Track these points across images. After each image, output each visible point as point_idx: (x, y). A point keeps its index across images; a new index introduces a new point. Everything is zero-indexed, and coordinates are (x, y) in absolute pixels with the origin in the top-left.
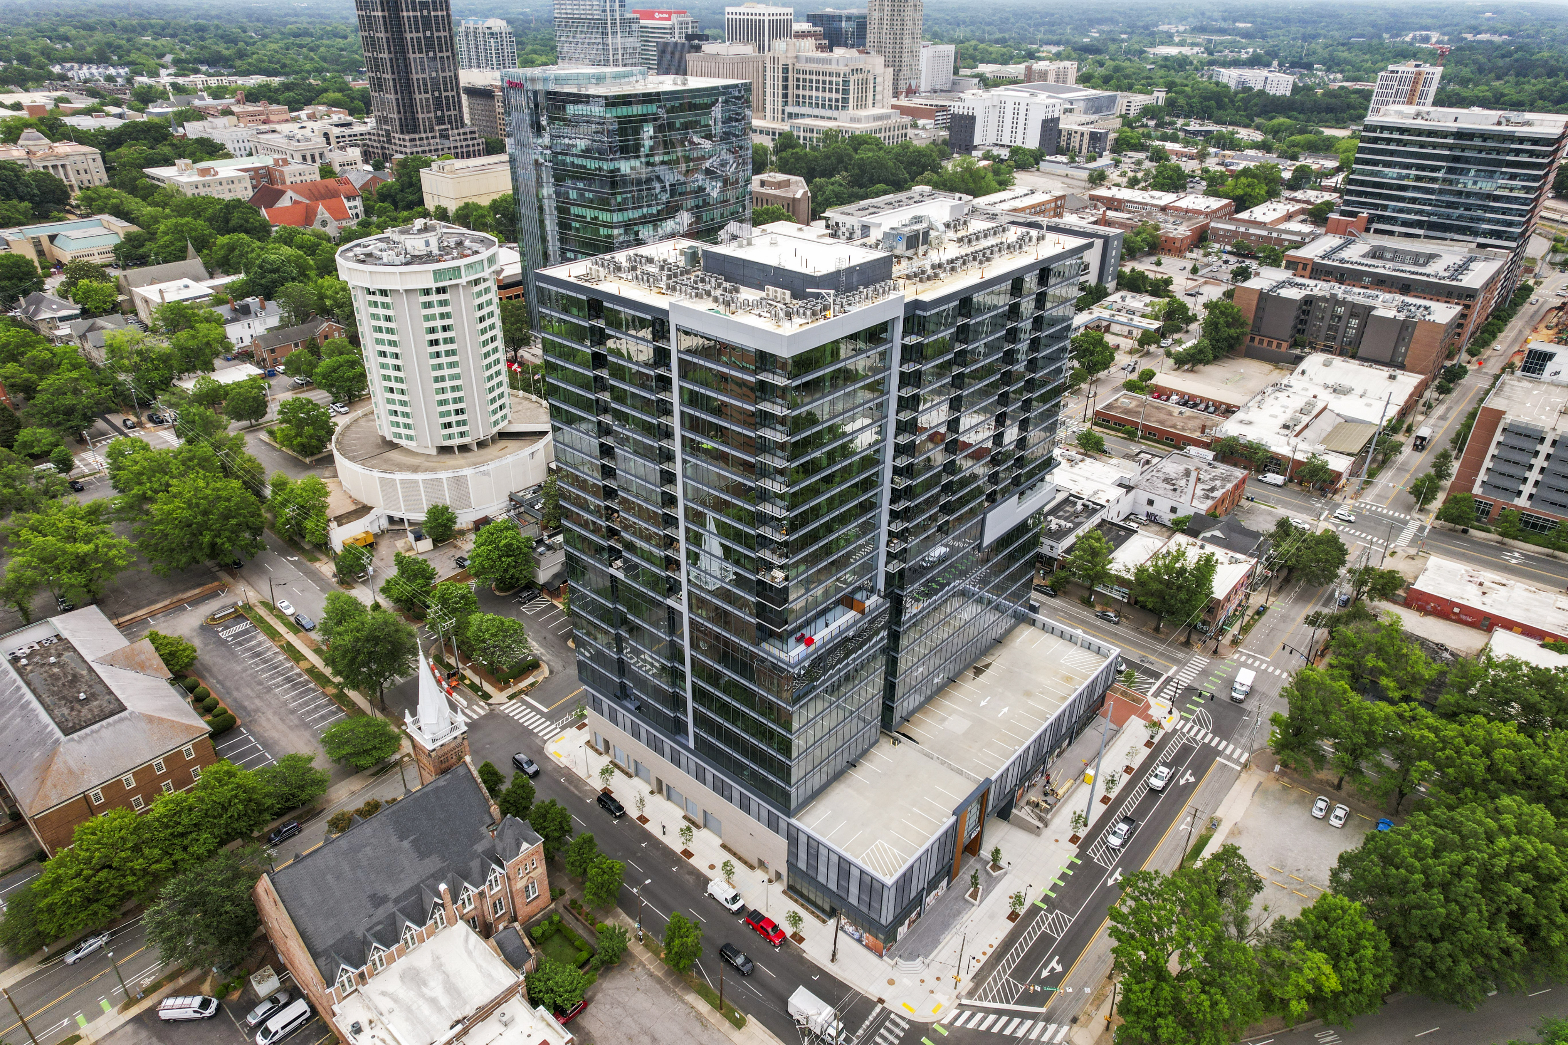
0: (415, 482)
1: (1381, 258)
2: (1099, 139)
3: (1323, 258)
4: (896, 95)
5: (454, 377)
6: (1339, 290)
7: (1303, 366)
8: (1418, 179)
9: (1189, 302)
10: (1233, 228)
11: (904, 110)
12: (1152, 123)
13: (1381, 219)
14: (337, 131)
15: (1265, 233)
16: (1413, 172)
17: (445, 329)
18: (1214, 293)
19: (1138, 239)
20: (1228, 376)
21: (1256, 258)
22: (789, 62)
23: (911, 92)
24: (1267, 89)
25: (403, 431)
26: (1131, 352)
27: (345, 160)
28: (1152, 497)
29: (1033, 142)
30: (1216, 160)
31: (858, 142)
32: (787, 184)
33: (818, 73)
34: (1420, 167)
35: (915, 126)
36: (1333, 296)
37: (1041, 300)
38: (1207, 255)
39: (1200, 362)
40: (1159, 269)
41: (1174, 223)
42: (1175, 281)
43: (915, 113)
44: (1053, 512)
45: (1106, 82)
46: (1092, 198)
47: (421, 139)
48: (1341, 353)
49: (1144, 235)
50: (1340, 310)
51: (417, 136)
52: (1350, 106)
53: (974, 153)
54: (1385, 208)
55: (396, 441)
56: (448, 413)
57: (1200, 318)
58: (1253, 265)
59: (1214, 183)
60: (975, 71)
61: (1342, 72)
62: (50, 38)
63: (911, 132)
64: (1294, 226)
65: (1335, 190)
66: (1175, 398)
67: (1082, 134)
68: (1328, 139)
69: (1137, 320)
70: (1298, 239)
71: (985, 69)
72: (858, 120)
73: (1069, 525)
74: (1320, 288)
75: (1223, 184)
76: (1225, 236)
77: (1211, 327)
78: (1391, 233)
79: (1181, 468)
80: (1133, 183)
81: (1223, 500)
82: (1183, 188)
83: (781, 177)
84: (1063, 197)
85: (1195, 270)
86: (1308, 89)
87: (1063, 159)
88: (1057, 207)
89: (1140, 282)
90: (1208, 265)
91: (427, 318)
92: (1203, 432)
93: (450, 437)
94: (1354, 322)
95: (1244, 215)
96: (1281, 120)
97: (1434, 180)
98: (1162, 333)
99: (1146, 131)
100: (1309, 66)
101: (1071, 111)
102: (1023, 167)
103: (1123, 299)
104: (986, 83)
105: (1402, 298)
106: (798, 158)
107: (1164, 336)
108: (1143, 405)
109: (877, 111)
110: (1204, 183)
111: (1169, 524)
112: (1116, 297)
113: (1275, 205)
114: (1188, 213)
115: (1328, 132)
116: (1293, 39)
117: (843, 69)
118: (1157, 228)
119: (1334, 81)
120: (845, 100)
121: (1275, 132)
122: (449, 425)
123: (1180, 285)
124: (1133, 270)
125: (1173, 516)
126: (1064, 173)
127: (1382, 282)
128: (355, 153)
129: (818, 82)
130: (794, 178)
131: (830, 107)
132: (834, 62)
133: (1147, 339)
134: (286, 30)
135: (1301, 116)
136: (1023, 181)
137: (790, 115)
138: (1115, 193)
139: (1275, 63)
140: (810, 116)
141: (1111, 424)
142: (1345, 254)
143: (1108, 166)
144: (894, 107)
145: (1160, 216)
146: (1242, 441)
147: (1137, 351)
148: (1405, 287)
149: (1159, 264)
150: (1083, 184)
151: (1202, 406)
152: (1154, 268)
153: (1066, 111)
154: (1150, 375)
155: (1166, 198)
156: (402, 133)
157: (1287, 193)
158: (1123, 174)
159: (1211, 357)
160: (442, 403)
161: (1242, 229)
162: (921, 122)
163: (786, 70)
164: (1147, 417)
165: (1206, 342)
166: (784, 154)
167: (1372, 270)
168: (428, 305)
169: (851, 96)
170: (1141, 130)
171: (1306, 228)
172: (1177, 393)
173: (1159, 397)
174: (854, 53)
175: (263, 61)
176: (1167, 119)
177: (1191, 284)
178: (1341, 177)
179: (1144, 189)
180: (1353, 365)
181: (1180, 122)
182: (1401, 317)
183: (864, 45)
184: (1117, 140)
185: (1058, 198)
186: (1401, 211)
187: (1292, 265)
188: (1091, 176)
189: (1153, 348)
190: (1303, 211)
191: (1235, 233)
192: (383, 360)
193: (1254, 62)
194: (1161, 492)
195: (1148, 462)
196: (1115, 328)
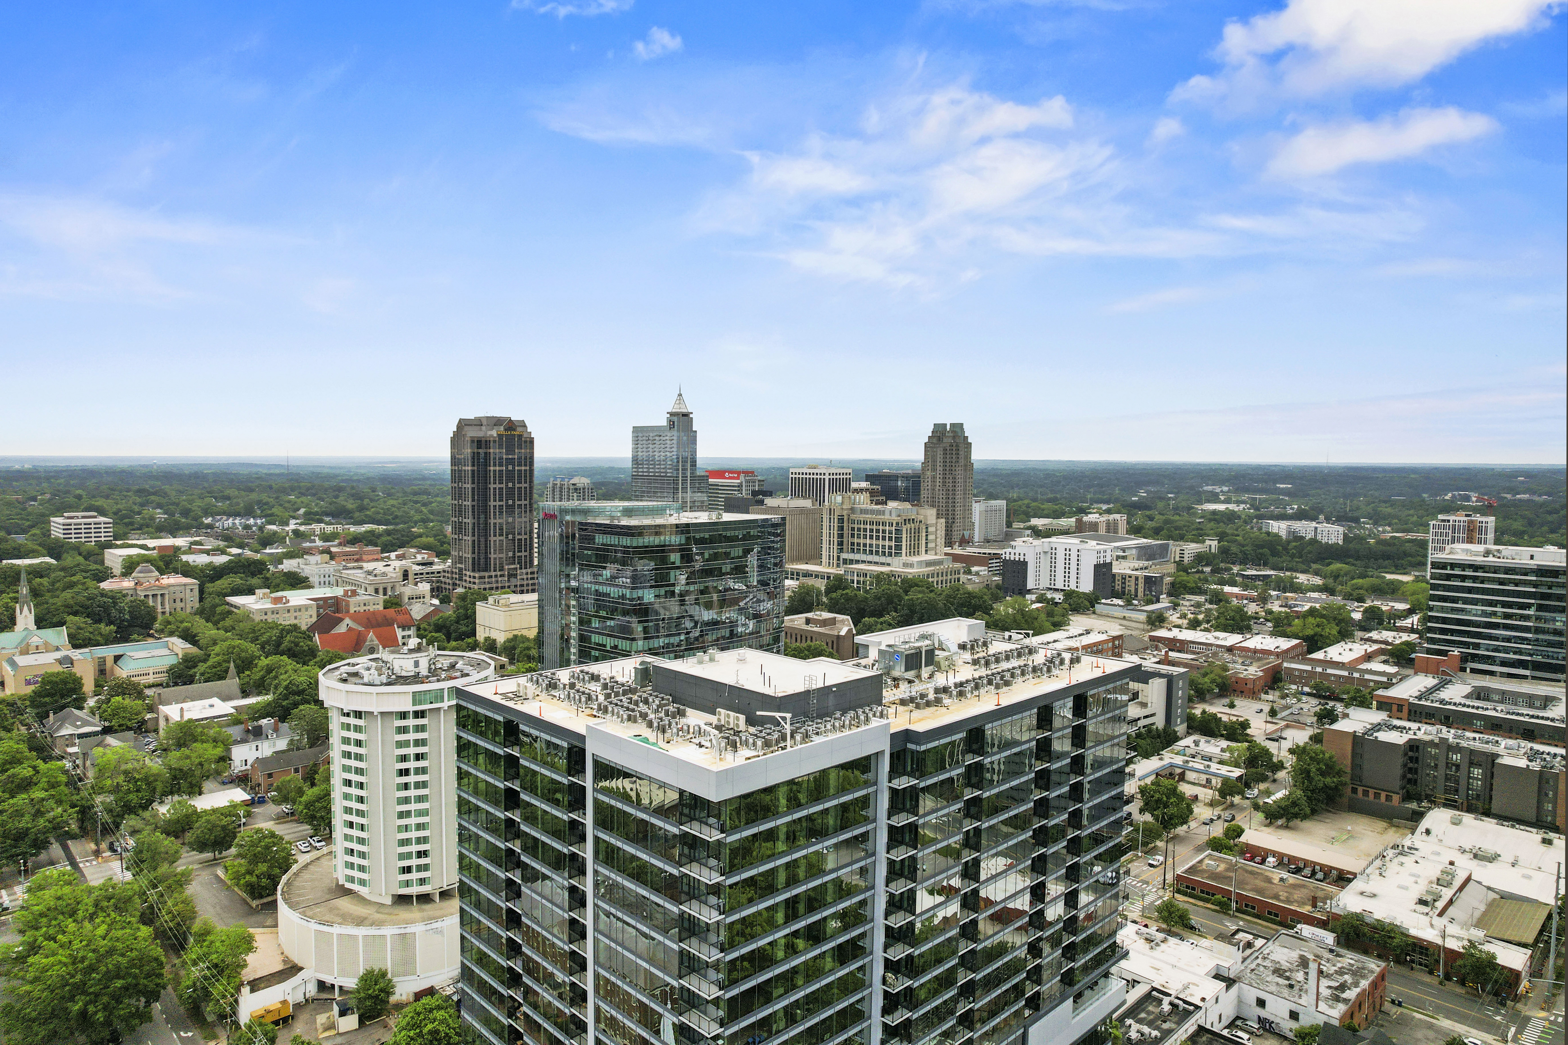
0: (353, 938)
1: (1487, 699)
2: (1155, 583)
3: (1419, 698)
4: (949, 543)
5: (421, 813)
6: (1449, 734)
7: (1425, 823)
8: (1507, 616)
9: (1272, 747)
10: (1309, 668)
11: (956, 558)
12: (1208, 569)
13: (1475, 658)
14: (417, 568)
15: (1346, 673)
16: (1499, 609)
17: (418, 757)
18: (1300, 737)
19: (1206, 679)
20: (1333, 834)
21: (1341, 700)
22: (845, 513)
23: (965, 542)
24: (1319, 537)
25: (356, 874)
26: (1212, 804)
27: (414, 593)
28: (1263, 995)
29: (1086, 585)
30: (1277, 603)
31: (909, 584)
32: (833, 621)
33: (871, 523)
34: (1505, 605)
35: (969, 572)
36: (1444, 741)
37: (1079, 736)
38: (1284, 697)
39: (1296, 816)
40: (1233, 712)
41: (1243, 664)
42: (1253, 724)
43: (969, 561)
44: (1133, 1011)
45: (1156, 533)
46: (1153, 639)
47: (491, 577)
48: (1469, 810)
49: (1212, 676)
50: (1456, 757)
51: (486, 574)
52: (1406, 554)
53: (1028, 597)
54: (1477, 646)
55: (348, 885)
56: (409, 856)
57: (1287, 765)
58: (1339, 708)
59: (1280, 627)
60: (1028, 524)
61: (1389, 525)
62: (216, 498)
63: (963, 578)
64: (1376, 666)
65: (1412, 630)
66: (1271, 860)
67: (1137, 578)
68: (1392, 582)
69: (1214, 767)
70: (1385, 679)
71: (1035, 521)
72: (911, 565)
73: (1155, 1033)
74: (1425, 732)
75: (1290, 625)
76: (1301, 677)
77: (1302, 775)
78: (1492, 673)
79: (1295, 955)
80: (1194, 625)
81: (1359, 1004)
82: (1249, 629)
83: (826, 615)
84: (1120, 637)
85: (1273, 713)
86: (1361, 539)
87: (1120, 602)
88: (1114, 647)
89: (1213, 725)
90: (1287, 707)
91: (400, 744)
92: (1314, 906)
93: (407, 884)
94: (1477, 772)
95: (1319, 655)
96: (1336, 566)
97: (1527, 618)
98: (1245, 783)
99: (1202, 576)
100: (1356, 520)
101: (1124, 558)
102: (1077, 609)
103: (1196, 743)
104: (1037, 533)
105: (1530, 745)
106: (848, 599)
107: (1248, 786)
108: (1232, 867)
109: (930, 557)
110: (1269, 624)
111: (1291, 1035)
112: (1189, 741)
113: (1350, 645)
114: (1256, 654)
115: (1389, 577)
116: (1335, 498)
117: (895, 519)
118: (1226, 669)
119: (1384, 532)
120: (899, 547)
121: (1336, 576)
122: (407, 870)
123: (1259, 728)
124: (1204, 712)
125: (1294, 1025)
126: (1121, 615)
127: (1496, 726)
128: (425, 587)
129: (871, 530)
130: (840, 617)
131: (884, 554)
132: (887, 513)
133: (1228, 789)
134: (408, 490)
135: (1358, 563)
136: (1078, 623)
137: (845, 561)
138: (1175, 633)
139: (1322, 517)
140: (863, 562)
141: (1197, 892)
142: (1445, 694)
143: (1168, 608)
144: (946, 554)
145: (1227, 656)
146: (1368, 920)
147: (1218, 803)
148: (1529, 733)
149: (1232, 706)
150: (1141, 626)
151: (1307, 871)
152: (1227, 710)
153: (1118, 558)
154: (1239, 832)
155: (1232, 639)
156: (473, 571)
157: (1359, 634)
158: (1183, 616)
159: (1308, 810)
160: (404, 842)
161: (1319, 670)
162: (974, 569)
163: (841, 520)
164: (1241, 884)
165: (1299, 793)
166: (834, 595)
167: (1480, 712)
168: (404, 730)
169: (904, 544)
170: (1197, 576)
171: (1392, 669)
172: (1274, 854)
173: (1252, 859)
174: (907, 505)
175: (379, 513)
176: (1222, 565)
177: (1271, 728)
178: (1415, 618)
179: (1206, 630)
180: (1489, 825)
181: (1236, 569)
182: (1536, 766)
183: (919, 501)
184: (1173, 584)
185: (1115, 638)
186: (1496, 649)
187: (1384, 705)
188: (1149, 617)
189: (1237, 799)
190: (1382, 652)
191: (1312, 674)
192: (347, 790)
193: (1300, 516)
194: (1273, 988)
195: (1249, 945)
196: (1191, 776)
